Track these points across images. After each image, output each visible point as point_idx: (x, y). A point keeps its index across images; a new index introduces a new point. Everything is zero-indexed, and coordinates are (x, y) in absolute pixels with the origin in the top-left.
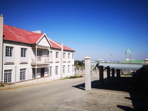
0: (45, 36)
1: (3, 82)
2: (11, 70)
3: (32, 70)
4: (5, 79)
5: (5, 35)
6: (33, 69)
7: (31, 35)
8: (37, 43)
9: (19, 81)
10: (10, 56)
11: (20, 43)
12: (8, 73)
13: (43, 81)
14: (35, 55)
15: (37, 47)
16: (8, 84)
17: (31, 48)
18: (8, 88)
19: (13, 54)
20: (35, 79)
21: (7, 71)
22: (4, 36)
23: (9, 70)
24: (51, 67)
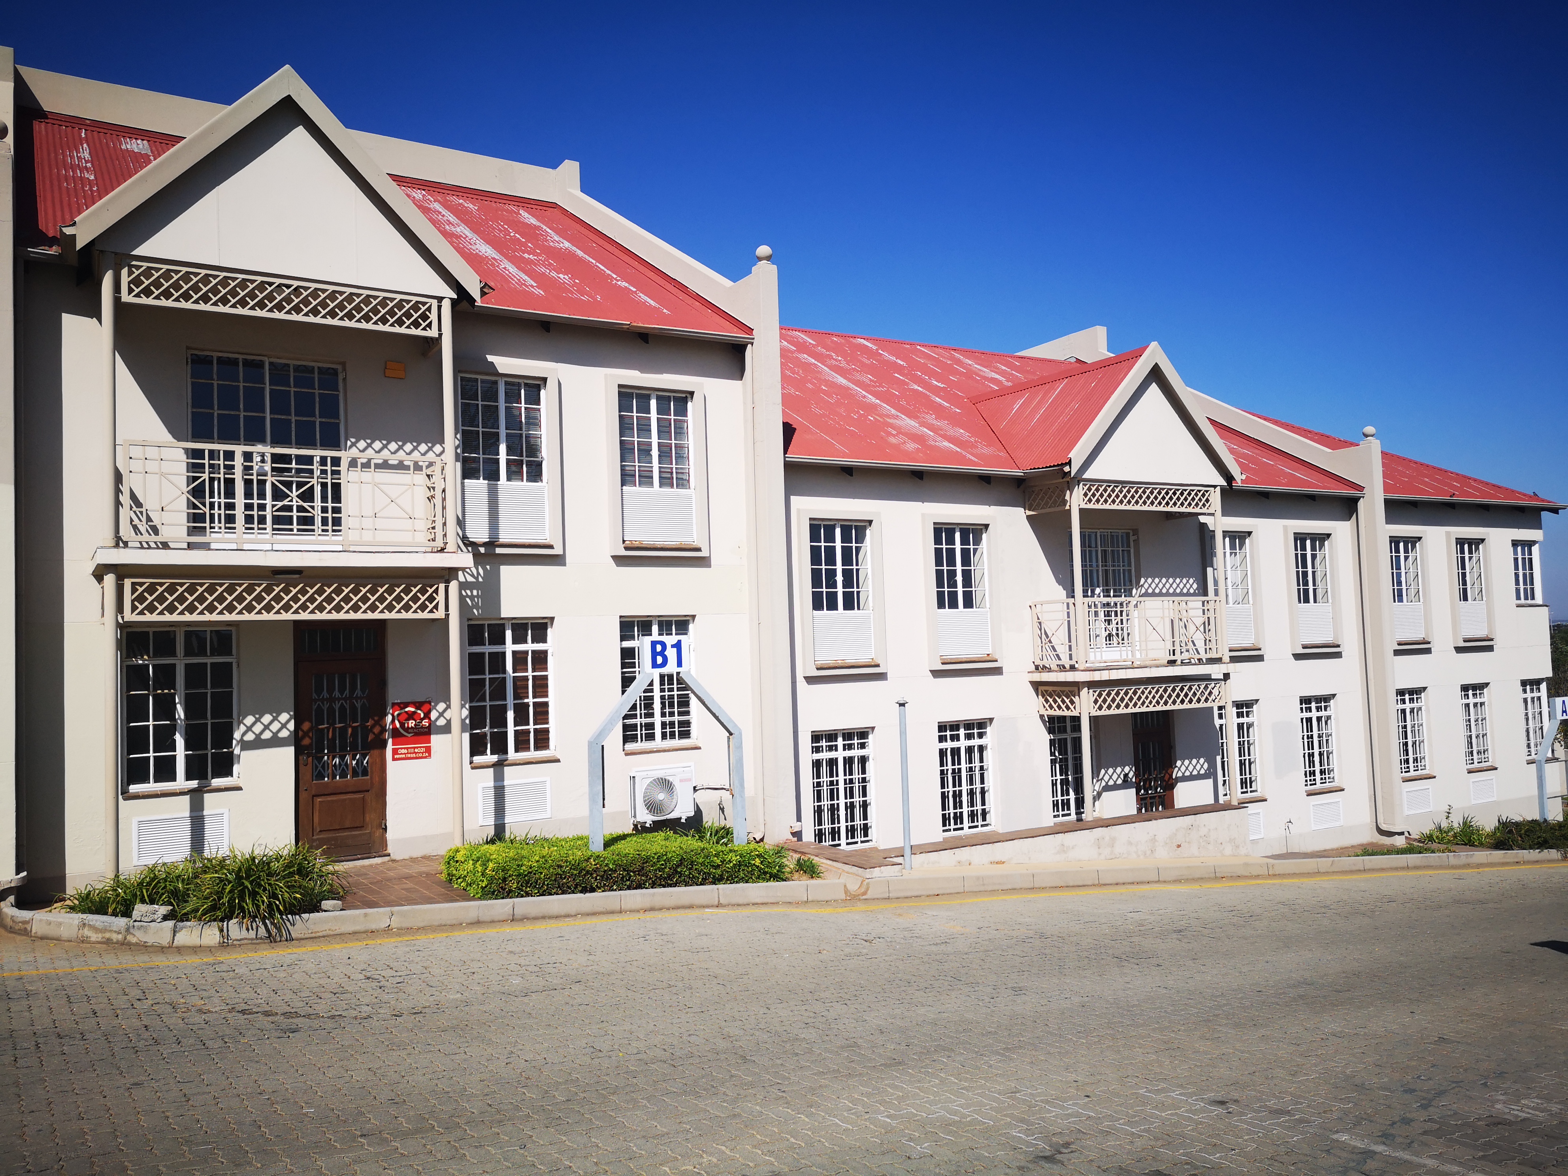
0: (1156, 375)
1: (809, 836)
2: (863, 734)
3: (1045, 738)
4: (819, 811)
5: (796, 420)
6: (1055, 725)
7: (1019, 389)
8: (1077, 455)
9: (935, 833)
10: (849, 604)
11: (918, 475)
12: (840, 755)
13: (1163, 856)
14: (1065, 580)
15: (1076, 500)
16: (848, 860)
17: (1019, 515)
18: (852, 898)
19: (868, 589)
20: (1080, 824)
21: (831, 736)
22: (789, 431)
23: (848, 735)
24: (1244, 707)
